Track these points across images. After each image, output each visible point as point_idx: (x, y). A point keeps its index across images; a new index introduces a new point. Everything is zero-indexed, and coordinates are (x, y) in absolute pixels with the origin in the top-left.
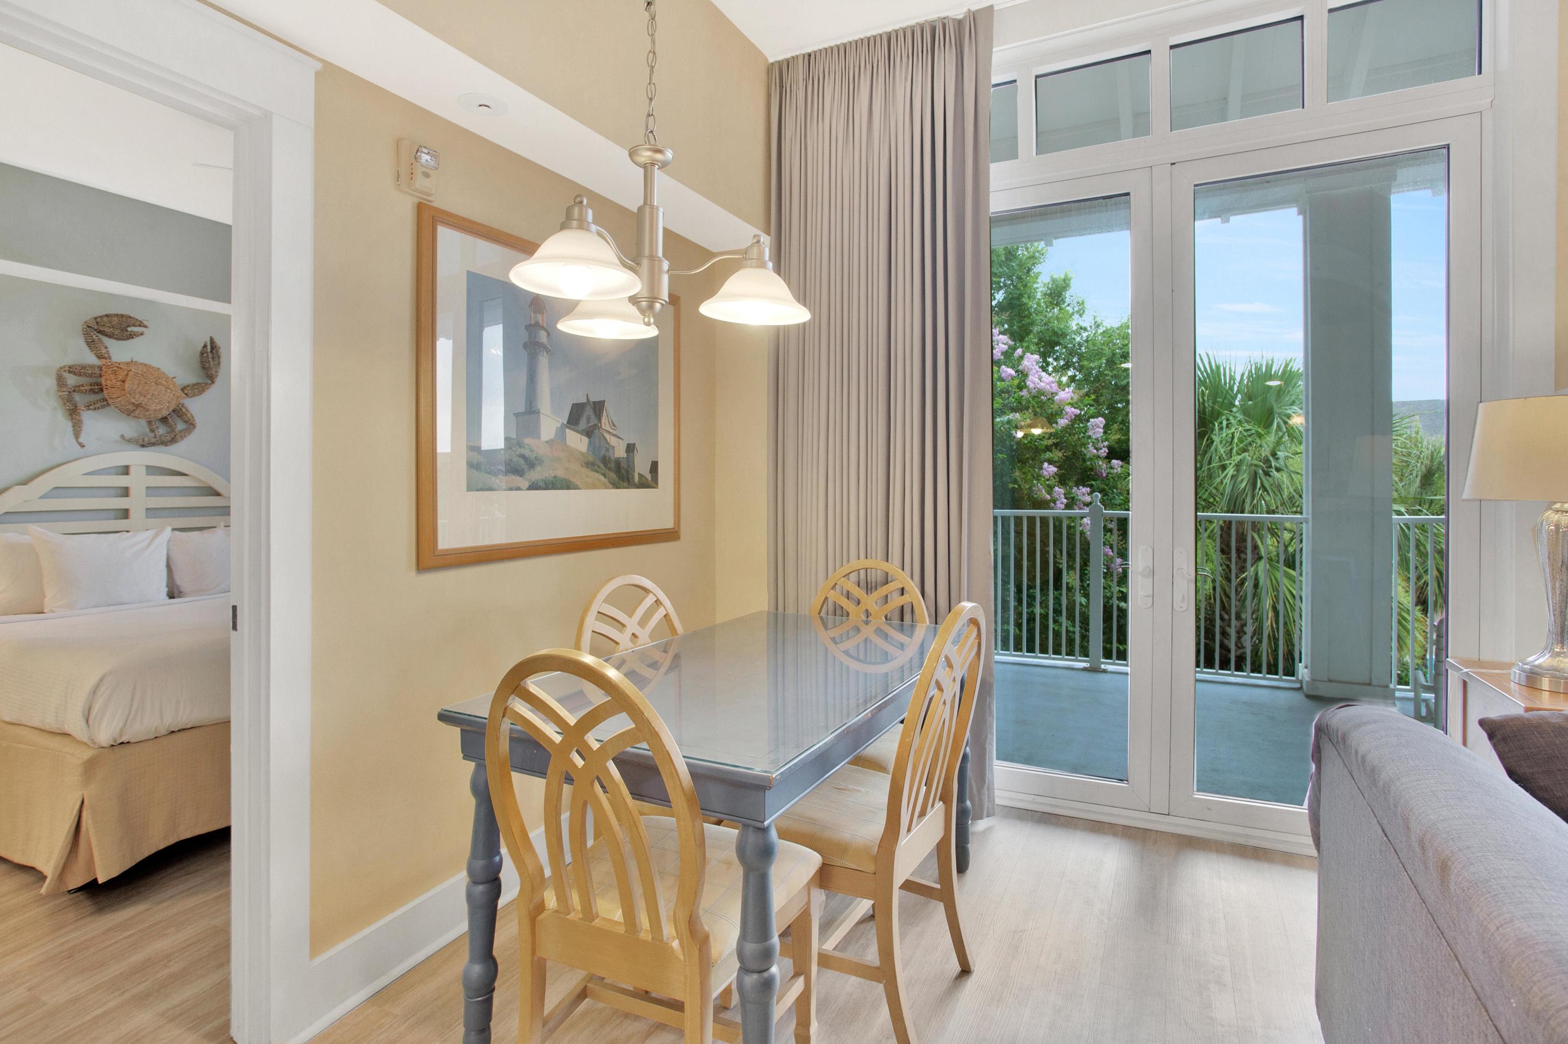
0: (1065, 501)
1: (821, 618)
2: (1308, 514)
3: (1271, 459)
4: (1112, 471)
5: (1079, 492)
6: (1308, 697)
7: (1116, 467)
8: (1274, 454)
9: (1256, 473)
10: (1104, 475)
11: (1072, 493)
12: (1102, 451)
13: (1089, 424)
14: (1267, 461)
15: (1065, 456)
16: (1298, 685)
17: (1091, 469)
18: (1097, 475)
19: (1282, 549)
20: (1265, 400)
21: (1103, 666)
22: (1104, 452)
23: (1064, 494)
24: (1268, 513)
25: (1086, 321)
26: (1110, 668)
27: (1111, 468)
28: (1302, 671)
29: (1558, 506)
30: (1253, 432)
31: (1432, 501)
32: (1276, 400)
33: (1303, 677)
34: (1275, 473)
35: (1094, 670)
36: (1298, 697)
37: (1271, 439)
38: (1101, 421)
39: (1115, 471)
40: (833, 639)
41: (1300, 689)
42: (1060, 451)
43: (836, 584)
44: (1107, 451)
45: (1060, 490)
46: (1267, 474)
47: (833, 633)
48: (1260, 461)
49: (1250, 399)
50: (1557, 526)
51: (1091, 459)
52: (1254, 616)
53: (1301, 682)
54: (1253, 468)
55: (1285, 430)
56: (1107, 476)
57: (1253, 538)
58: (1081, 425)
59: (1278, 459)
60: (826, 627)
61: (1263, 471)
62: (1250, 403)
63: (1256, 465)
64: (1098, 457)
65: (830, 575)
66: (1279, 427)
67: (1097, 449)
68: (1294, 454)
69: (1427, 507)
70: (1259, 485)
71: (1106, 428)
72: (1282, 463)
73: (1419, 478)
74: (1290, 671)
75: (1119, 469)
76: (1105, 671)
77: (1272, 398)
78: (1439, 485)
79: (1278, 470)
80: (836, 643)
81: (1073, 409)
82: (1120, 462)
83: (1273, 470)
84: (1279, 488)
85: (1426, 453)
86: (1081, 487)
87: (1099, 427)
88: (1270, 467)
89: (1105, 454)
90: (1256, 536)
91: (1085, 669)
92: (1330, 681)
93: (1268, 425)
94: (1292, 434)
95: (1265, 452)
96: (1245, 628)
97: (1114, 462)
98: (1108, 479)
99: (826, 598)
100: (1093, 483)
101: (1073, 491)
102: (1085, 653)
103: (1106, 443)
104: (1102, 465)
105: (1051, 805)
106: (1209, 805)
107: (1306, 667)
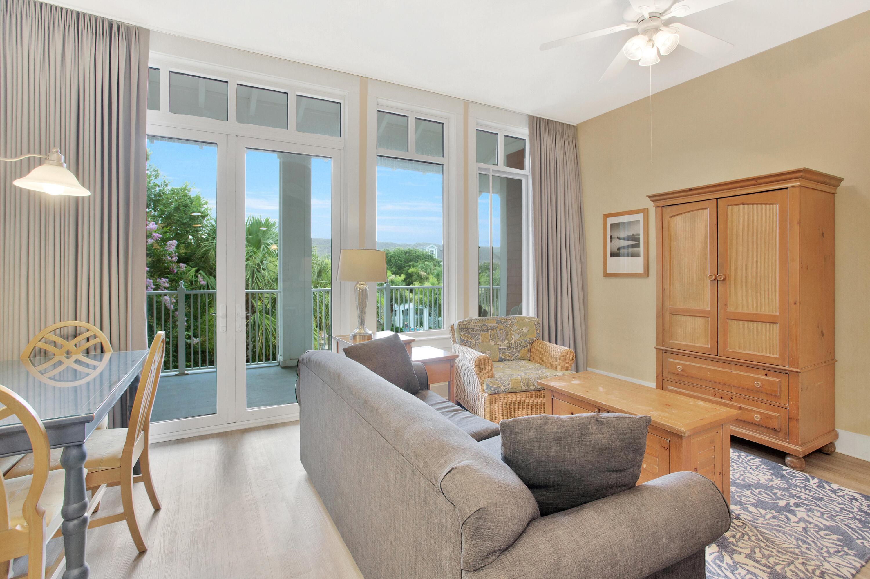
0: (154, 287)
1: (30, 360)
2: (281, 289)
3: (260, 264)
4: (180, 269)
5: (161, 281)
6: (283, 368)
7: (183, 267)
8: (262, 262)
9: (254, 271)
10: (175, 271)
11: (157, 282)
12: (174, 258)
13: (167, 243)
14: (259, 265)
15: (153, 261)
16: (278, 364)
17: (168, 268)
18: (171, 271)
19: (264, 306)
20: (257, 236)
21: (186, 372)
22: (175, 259)
23: (153, 283)
24: (259, 289)
25: (159, 182)
26: (190, 372)
27: (180, 268)
28: (280, 358)
29: (360, 283)
30: (252, 250)
31: (321, 283)
32: (262, 237)
33: (280, 360)
34: (262, 271)
35: (182, 374)
36: (279, 368)
37: (260, 255)
38: (175, 242)
39: (182, 269)
40: (40, 372)
41: (279, 365)
42: (150, 258)
43: (43, 338)
44: (177, 258)
45: (150, 280)
46: (258, 271)
47: (40, 368)
48: (256, 265)
49: (250, 235)
50: (360, 289)
51: (167, 263)
52: (253, 340)
53: (279, 362)
54: (252, 268)
55: (266, 251)
56: (177, 272)
57: (252, 302)
58: (163, 244)
59: (263, 264)
60: (34, 365)
61: (257, 270)
62: (250, 236)
63: (253, 267)
64: (171, 262)
65: (37, 333)
66: (264, 249)
67: (171, 257)
68: (270, 262)
69: (319, 285)
70: (255, 277)
71: (177, 247)
72: (265, 266)
73: (317, 273)
74: (274, 358)
75: (184, 268)
76: (187, 374)
77: (260, 235)
78: (323, 276)
79: (263, 269)
80: (42, 374)
81: (157, 234)
82: (185, 265)
83: (261, 269)
84: (264, 278)
85: (319, 262)
86: (162, 279)
87: (173, 246)
88: (260, 268)
89: (176, 260)
90: (253, 301)
91: (176, 375)
92: (290, 359)
93: (258, 248)
94: (270, 253)
95: (258, 261)
96: (248, 347)
97: (181, 264)
98: (178, 274)
99: (35, 347)
100: (169, 276)
101: (158, 280)
102: (176, 367)
103: (177, 254)
104: (174, 266)
105: (179, 435)
106: (252, 413)
107: (281, 356)
